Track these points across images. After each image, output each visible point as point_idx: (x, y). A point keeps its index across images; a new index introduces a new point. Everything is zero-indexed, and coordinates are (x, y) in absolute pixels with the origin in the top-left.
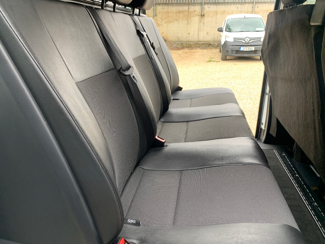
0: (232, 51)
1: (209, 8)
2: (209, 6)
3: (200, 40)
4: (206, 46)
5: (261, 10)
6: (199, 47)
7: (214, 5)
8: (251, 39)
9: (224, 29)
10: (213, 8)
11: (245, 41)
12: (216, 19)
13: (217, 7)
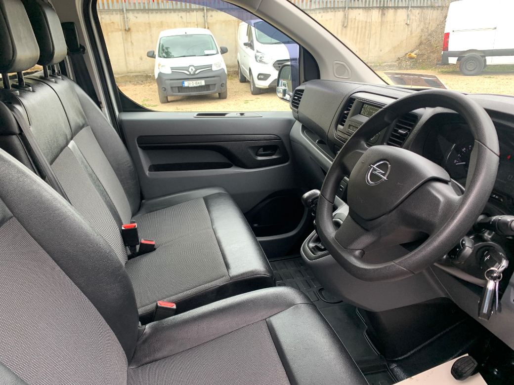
0: (172, 88)
1: (137, 17)
2: (136, 14)
3: (131, 70)
4: (142, 79)
5: (217, 21)
6: (130, 82)
7: (143, 13)
8: (197, 68)
9: (157, 53)
10: (142, 18)
11: (188, 71)
12: (151, 35)
13: (149, 17)
